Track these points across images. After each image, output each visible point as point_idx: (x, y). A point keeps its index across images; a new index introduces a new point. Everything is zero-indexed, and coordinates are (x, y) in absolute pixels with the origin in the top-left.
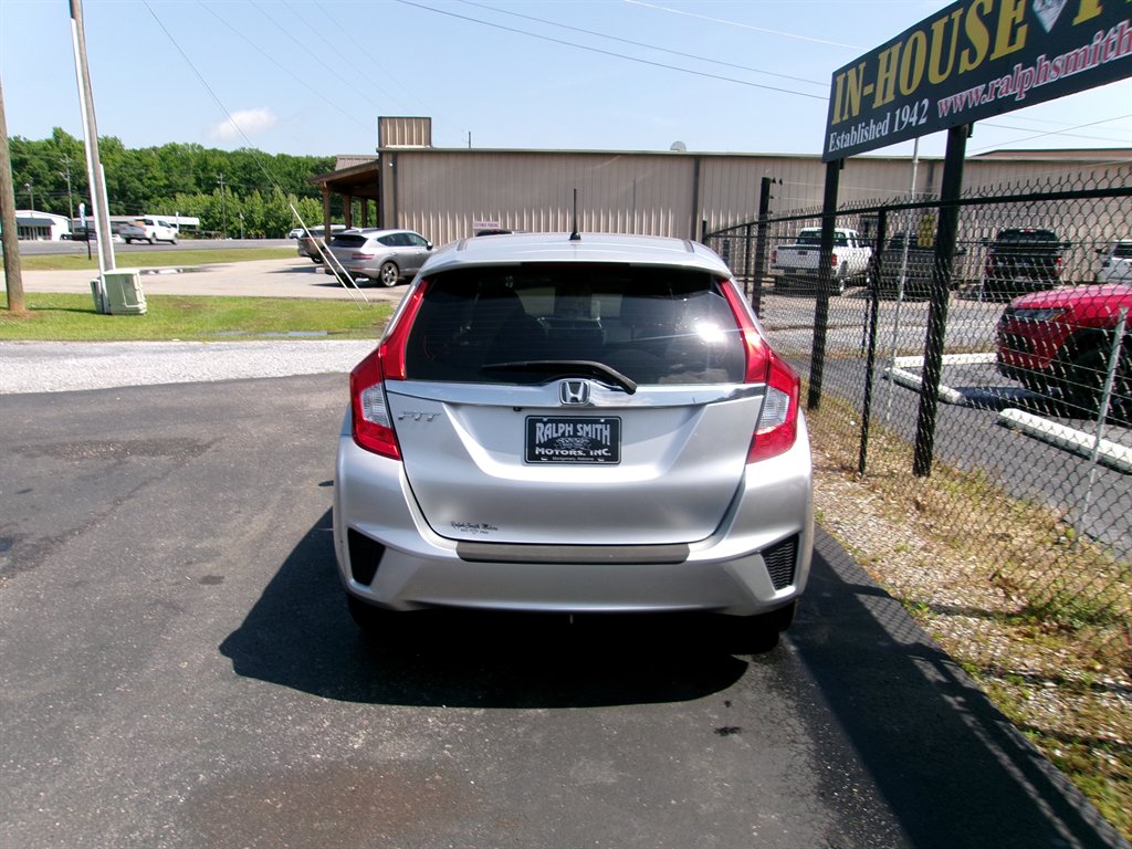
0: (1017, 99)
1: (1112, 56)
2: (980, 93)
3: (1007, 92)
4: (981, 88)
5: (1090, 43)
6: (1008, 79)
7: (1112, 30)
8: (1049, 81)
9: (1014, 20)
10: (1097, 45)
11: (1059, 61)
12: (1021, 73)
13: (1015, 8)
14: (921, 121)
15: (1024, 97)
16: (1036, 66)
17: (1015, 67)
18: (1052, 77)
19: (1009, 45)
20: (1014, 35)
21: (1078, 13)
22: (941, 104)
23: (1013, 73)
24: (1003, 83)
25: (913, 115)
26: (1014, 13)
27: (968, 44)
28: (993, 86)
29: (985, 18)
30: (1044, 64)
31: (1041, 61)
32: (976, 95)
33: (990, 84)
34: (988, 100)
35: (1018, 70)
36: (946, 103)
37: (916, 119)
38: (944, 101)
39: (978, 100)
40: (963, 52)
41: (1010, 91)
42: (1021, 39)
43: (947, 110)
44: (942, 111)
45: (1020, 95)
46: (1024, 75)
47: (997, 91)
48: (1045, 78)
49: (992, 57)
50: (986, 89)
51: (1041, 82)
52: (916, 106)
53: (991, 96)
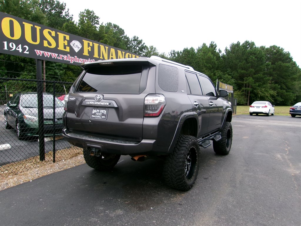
0: (71, 62)
2: (56, 56)
4: (56, 55)
5: (88, 60)
6: (66, 57)
8: (79, 62)
9: (64, 44)
10: (90, 61)
11: (81, 59)
13: (64, 41)
14: (25, 52)
15: (73, 63)
16: (75, 58)
17: (68, 55)
18: (80, 62)
19: (64, 49)
20: (65, 48)
21: (84, 53)
22: (37, 51)
23: (68, 56)
24: (65, 57)
25: (19, 48)
26: (64, 42)
27: (46, 40)
28: (61, 56)
29: (53, 37)
30: (77, 58)
31: (76, 57)
32: (55, 55)
33: (60, 55)
34: (60, 59)
35: (69, 56)
36: (40, 52)
37: (22, 50)
38: (38, 51)
39: (56, 57)
40: (44, 41)
41: (68, 60)
42: (68, 49)
43: (41, 54)
44: (38, 54)
45: (72, 62)
46: (71, 58)
47: (63, 58)
48: (78, 61)
49: (58, 48)
50: (58, 56)
51: (77, 62)
52: (20, 46)
53: (61, 58)
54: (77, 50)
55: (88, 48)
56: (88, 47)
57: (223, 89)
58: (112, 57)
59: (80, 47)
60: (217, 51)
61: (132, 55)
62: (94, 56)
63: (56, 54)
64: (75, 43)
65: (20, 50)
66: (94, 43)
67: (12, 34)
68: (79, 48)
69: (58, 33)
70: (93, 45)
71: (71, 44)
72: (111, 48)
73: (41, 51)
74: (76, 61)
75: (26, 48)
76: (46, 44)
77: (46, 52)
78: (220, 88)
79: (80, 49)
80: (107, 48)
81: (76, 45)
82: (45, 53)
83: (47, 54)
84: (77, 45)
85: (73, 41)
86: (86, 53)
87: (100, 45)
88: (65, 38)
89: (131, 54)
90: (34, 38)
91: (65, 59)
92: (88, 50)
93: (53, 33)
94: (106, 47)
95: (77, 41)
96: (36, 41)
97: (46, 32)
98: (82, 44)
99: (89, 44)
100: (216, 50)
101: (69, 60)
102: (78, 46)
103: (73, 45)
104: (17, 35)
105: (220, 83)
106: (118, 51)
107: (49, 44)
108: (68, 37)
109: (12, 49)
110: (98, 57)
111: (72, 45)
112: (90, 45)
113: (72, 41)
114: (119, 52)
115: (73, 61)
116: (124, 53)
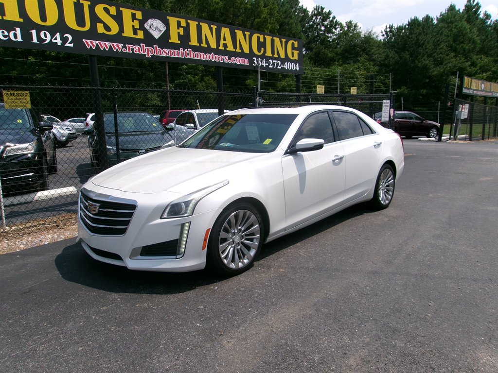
0: (146, 56)
1: (189, 57)
2: (121, 47)
3: (139, 51)
4: (121, 45)
5: (179, 50)
6: (139, 48)
7: (186, 50)
9: (133, 26)
10: (182, 52)
11: (166, 50)
12: (145, 48)
14: (67, 45)
15: (150, 57)
16: (154, 48)
17: (141, 44)
18: (164, 55)
19: (134, 34)
20: (135, 32)
21: (170, 39)
22: (86, 42)
23: (141, 46)
24: (135, 48)
25: (56, 39)
26: (133, 24)
27: (101, 22)
28: (129, 47)
29: (112, 16)
30: (158, 49)
31: (156, 47)
32: (118, 47)
33: (126, 45)
34: (127, 51)
35: (143, 46)
36: (91, 43)
37: (61, 42)
38: (88, 41)
39: (120, 49)
40: (98, 24)
41: (142, 53)
42: (140, 35)
43: (94, 46)
44: (88, 45)
45: (148, 55)
46: (148, 49)
47: (132, 50)
48: (161, 54)
49: (123, 35)
50: (124, 47)
51: (159, 55)
52: (58, 35)
53: (129, 51)
54: (157, 35)
55: (179, 31)
56: (178, 29)
57: (474, 90)
58: (225, 42)
59: (163, 29)
60: (481, 16)
61: (266, 36)
62: (190, 43)
63: (119, 45)
64: (152, 23)
65: (59, 42)
66: (189, 21)
67: (43, 17)
68: (160, 31)
69: (121, 9)
70: (188, 24)
71: (146, 26)
72: (222, 28)
73: (94, 42)
74: (157, 54)
75: (67, 38)
76: (101, 29)
77: (102, 43)
78: (466, 88)
79: (162, 33)
80: (214, 27)
81: (155, 26)
82: (100, 43)
83: (105, 45)
84: (157, 27)
85: (149, 21)
86: (174, 39)
87: (201, 24)
88: (134, 17)
89: (262, 36)
90: (80, 21)
91: (136, 51)
92: (179, 33)
93: (113, 10)
94: (212, 26)
95: (156, 20)
96: (83, 25)
97: (99, 9)
98: (167, 23)
99: (179, 23)
100: (479, 15)
101: (144, 52)
102: (159, 27)
103: (150, 27)
104: (52, 18)
105: (466, 79)
106: (236, 31)
107: (107, 28)
108: (139, 15)
109: (46, 40)
110: (198, 45)
111: (148, 28)
112: (182, 25)
113: (147, 21)
114: (239, 34)
115: (150, 54)
116: (247, 34)
